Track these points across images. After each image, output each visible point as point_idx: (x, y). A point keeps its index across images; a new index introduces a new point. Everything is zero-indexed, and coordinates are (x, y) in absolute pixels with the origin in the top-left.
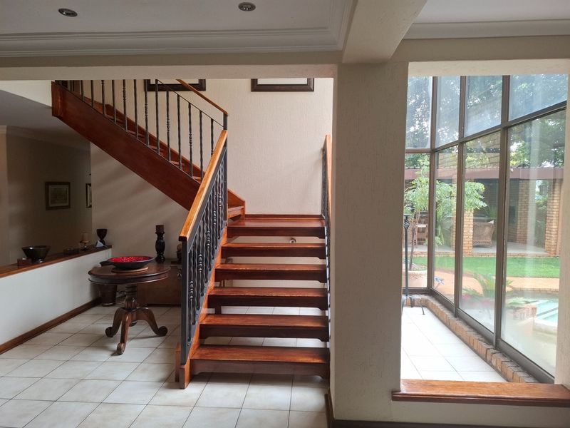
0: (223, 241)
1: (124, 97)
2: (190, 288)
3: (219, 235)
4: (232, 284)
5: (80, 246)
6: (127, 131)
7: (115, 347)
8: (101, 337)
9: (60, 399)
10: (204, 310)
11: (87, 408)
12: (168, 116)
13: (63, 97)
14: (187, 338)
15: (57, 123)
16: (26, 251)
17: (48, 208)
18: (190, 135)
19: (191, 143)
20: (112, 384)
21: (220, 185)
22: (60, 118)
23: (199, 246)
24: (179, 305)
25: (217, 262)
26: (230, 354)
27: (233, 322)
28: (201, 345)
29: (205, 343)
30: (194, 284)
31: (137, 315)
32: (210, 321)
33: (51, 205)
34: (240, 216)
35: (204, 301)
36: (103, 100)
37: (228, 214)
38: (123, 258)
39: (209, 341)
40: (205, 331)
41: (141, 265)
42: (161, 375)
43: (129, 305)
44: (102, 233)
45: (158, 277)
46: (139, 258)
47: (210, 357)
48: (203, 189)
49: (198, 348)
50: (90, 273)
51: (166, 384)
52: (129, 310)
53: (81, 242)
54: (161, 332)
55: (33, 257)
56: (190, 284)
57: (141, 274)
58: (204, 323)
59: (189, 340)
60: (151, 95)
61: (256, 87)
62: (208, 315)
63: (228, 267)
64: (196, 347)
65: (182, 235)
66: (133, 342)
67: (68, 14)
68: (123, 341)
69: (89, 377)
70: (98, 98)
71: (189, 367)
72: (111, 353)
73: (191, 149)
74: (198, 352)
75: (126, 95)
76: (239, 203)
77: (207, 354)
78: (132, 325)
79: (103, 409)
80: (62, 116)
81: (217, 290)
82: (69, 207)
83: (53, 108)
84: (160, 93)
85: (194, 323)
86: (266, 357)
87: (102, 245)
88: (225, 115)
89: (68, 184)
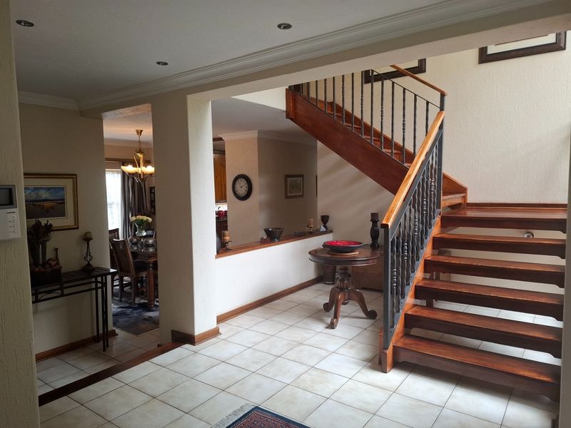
0: (435, 231)
1: (343, 92)
2: (392, 276)
3: (430, 224)
4: (450, 278)
5: (307, 229)
6: (345, 124)
7: (329, 320)
8: (320, 311)
9: (283, 356)
10: (409, 300)
11: (302, 369)
12: (382, 105)
13: (295, 100)
14: (390, 324)
15: (291, 124)
16: (267, 231)
17: (287, 197)
18: (404, 121)
19: (404, 129)
20: (323, 353)
21: (433, 170)
22: (292, 119)
23: (404, 235)
24: (380, 291)
25: (427, 252)
26: (435, 350)
27: (441, 316)
28: (406, 334)
29: (411, 333)
30: (398, 272)
31: (349, 296)
32: (416, 311)
33: (289, 195)
34: (459, 205)
35: (410, 291)
36: (325, 98)
37: (442, 203)
38: (337, 242)
39: (415, 331)
40: (410, 321)
41: (352, 250)
42: (367, 355)
43: (342, 285)
44: (325, 219)
45: (367, 262)
46: (350, 243)
47: (413, 347)
48: (410, 176)
49: (402, 337)
50: (310, 253)
51: (369, 364)
52: (342, 289)
53: (308, 226)
54: (371, 315)
55: (272, 237)
56: (392, 272)
57: (351, 258)
58: (409, 313)
59: (393, 327)
60: (367, 87)
61: (485, 57)
62: (415, 305)
63: (442, 259)
64: (401, 335)
65: (384, 222)
66: (345, 320)
67: (285, 28)
68: (336, 316)
69: (306, 342)
70: (321, 97)
71: (391, 353)
72: (326, 326)
73: (404, 135)
74: (402, 340)
75: (345, 91)
76: (461, 190)
77: (411, 344)
78: (344, 304)
79: (314, 373)
80: (293, 117)
81: (426, 282)
82: (302, 196)
83: (286, 111)
84: (375, 84)
85: (398, 311)
86: (477, 361)
87: (325, 229)
88: (443, 95)
89: (302, 176)
